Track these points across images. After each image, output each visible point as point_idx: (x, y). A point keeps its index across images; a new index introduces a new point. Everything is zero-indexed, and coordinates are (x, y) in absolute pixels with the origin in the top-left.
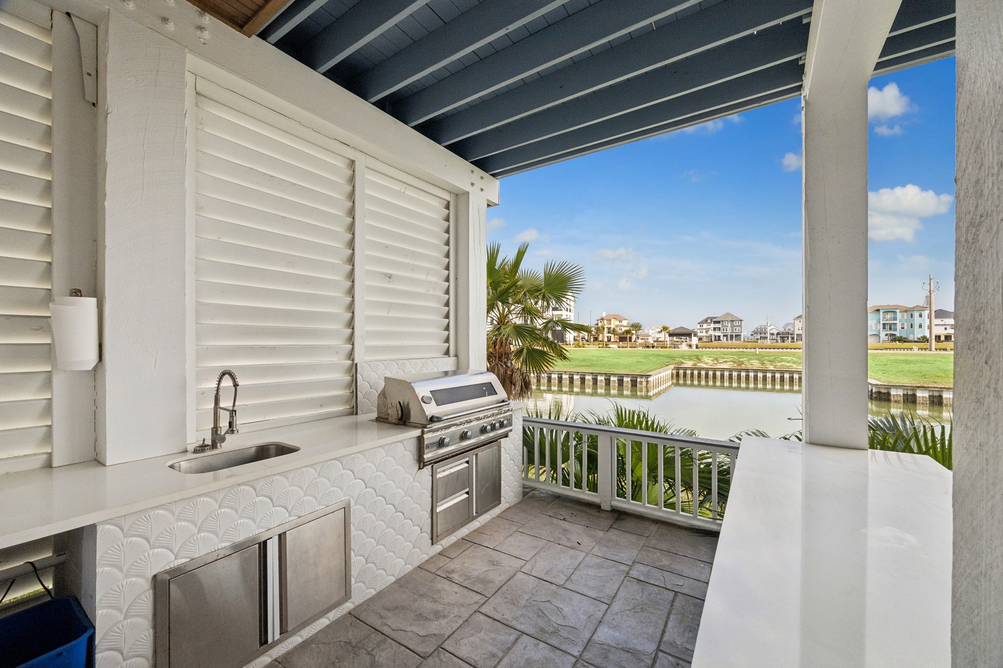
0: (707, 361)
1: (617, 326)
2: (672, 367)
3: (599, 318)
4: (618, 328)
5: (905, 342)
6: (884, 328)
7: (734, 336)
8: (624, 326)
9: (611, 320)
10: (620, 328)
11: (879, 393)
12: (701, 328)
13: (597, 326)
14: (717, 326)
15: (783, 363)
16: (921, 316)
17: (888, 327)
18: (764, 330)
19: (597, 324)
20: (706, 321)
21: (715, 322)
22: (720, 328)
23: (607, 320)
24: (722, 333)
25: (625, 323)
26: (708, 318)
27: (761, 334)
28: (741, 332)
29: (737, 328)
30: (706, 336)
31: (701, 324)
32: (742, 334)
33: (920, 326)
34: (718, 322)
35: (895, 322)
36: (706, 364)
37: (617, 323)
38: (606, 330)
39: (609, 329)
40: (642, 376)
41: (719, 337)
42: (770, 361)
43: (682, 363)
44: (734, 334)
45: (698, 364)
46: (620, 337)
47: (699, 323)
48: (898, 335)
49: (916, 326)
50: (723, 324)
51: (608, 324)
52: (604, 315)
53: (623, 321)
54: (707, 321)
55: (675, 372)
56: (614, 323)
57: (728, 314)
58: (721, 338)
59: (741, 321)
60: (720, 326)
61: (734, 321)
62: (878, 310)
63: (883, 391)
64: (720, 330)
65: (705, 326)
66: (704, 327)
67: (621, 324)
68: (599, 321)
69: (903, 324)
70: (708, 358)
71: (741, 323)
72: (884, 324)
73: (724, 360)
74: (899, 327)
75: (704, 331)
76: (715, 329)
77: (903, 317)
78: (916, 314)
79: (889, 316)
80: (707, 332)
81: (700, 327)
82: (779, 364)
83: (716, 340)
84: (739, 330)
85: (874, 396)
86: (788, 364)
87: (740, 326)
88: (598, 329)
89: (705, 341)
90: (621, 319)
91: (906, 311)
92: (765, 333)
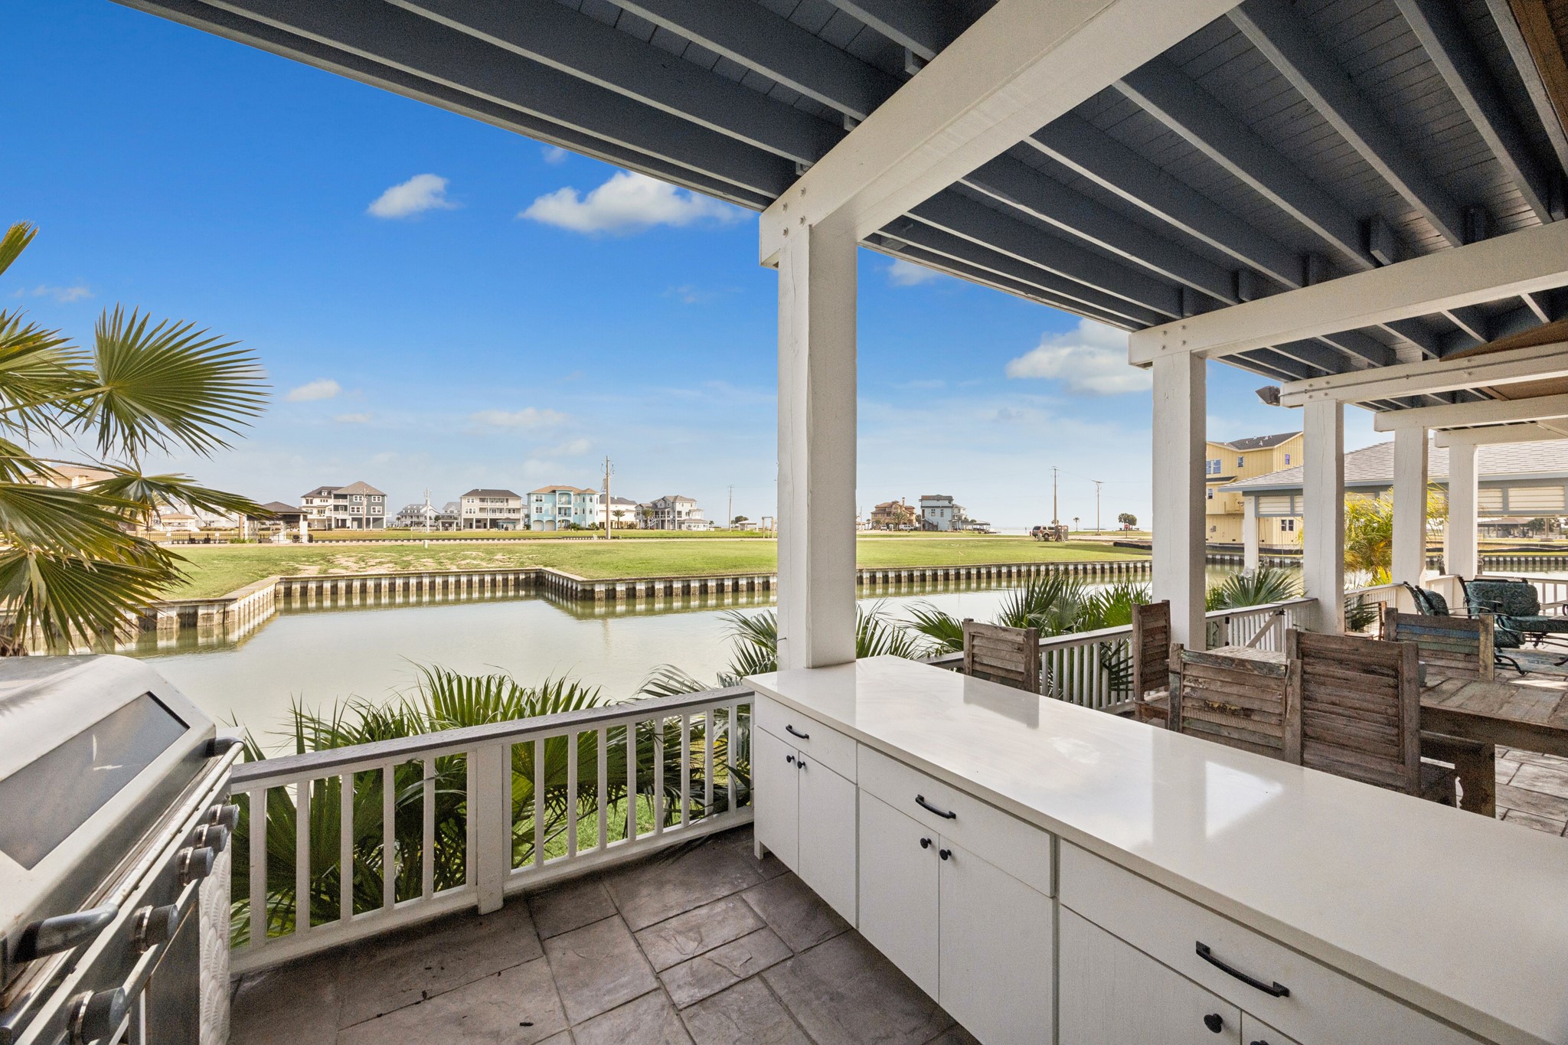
0: (345, 564)
2: (277, 578)
5: (578, 529)
6: (560, 513)
7: (371, 520)
11: (584, 591)
12: (310, 505)
14: (341, 502)
15: (468, 561)
16: (591, 500)
17: (563, 512)
18: (416, 511)
20: (319, 493)
21: (337, 497)
22: (346, 507)
24: (350, 515)
26: (323, 488)
27: (412, 517)
28: (383, 514)
29: (377, 507)
30: (318, 520)
31: (309, 498)
32: (385, 517)
33: (591, 512)
34: (344, 497)
35: (569, 506)
36: (346, 568)
40: (210, 603)
41: (344, 521)
42: (449, 559)
43: (297, 570)
44: (371, 517)
45: (331, 571)
47: (304, 497)
48: (572, 521)
49: (587, 512)
50: (351, 500)
54: (320, 493)
55: (282, 588)
57: (361, 484)
58: (348, 524)
59: (383, 496)
60: (347, 504)
61: (371, 495)
62: (554, 491)
63: (588, 588)
64: (346, 510)
65: (317, 502)
66: (315, 504)
69: (576, 509)
70: (347, 559)
71: (383, 500)
72: (560, 509)
73: (378, 560)
74: (573, 512)
75: (315, 511)
76: (336, 508)
77: (576, 501)
78: (588, 498)
79: (564, 499)
80: (321, 512)
81: (307, 503)
82: (463, 562)
83: (337, 527)
84: (379, 511)
85: (579, 595)
86: (475, 562)
87: (382, 504)
89: (316, 528)
91: (579, 494)
92: (418, 517)
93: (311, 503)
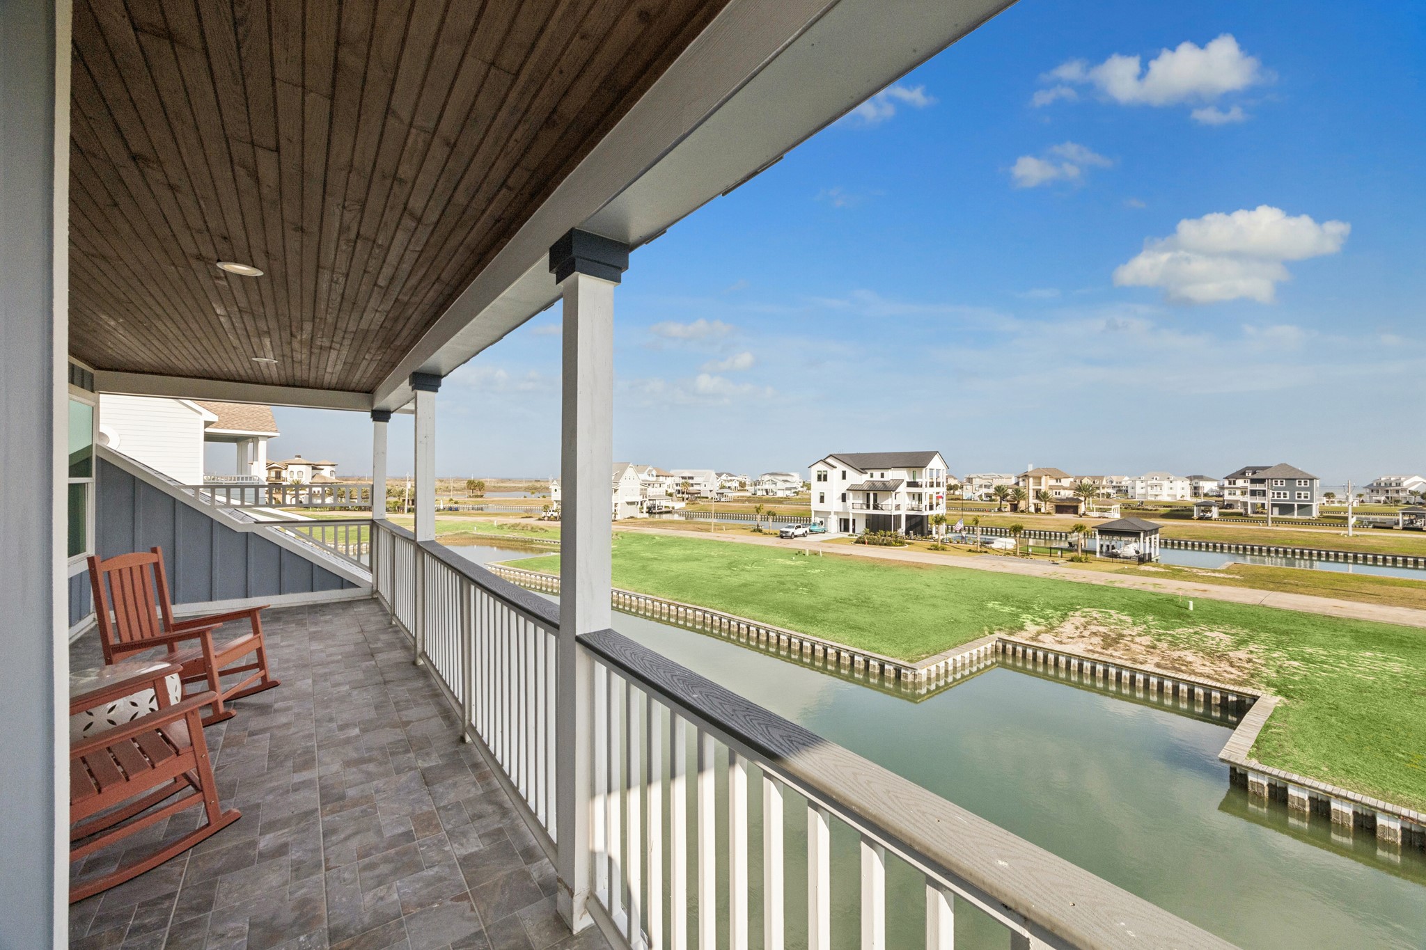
1: (1051, 488)
2: (995, 637)
3: (1021, 473)
4: (1054, 491)
7: (1296, 506)
8: (1065, 489)
9: (1040, 478)
10: (1058, 491)
12: (1232, 486)
13: (1017, 487)
14: (1258, 487)
18: (1394, 484)
19: (1017, 484)
20: (1242, 474)
21: (1253, 481)
22: (1264, 491)
23: (1034, 478)
25: (1066, 482)
26: (1248, 468)
27: (1387, 491)
28: (1312, 500)
29: (1303, 493)
31: (1232, 480)
32: (1314, 505)
34: (1262, 481)
37: (1053, 482)
38: (1032, 494)
39: (1038, 492)
41: (1264, 506)
44: (1296, 504)
46: (1057, 506)
47: (1226, 478)
50: (1270, 485)
51: (1035, 484)
52: (1030, 468)
53: (1062, 480)
54: (1244, 473)
55: (1000, 645)
56: (1046, 482)
57: (1283, 466)
59: (1312, 480)
60: (1266, 489)
61: (1295, 479)
64: (1264, 495)
65: (1240, 483)
66: (1237, 486)
67: (1059, 484)
68: (1021, 479)
71: (1312, 485)
75: (1238, 492)
76: (1253, 493)
80: (1242, 494)
81: (1230, 483)
84: (1306, 497)
87: (1311, 489)
88: (1017, 491)
90: (1058, 476)
92: (1397, 492)
93: (1234, 483)
